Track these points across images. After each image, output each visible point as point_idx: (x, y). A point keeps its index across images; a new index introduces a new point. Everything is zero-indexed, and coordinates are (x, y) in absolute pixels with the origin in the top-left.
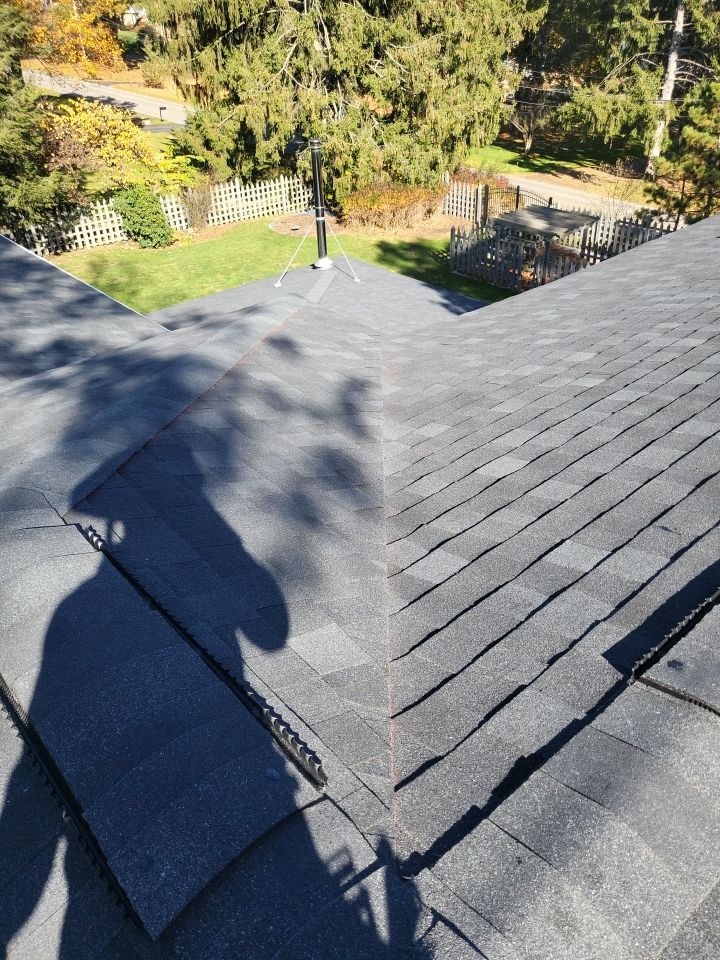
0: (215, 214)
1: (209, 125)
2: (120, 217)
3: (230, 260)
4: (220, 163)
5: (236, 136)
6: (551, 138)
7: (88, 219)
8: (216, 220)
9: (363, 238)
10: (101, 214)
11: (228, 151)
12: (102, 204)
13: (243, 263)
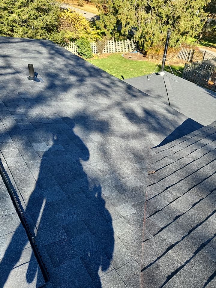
0: (105, 49)
1: (107, 20)
2: (77, 48)
3: (111, 65)
4: (108, 33)
5: (115, 25)
6: (207, 35)
7: (67, 47)
8: (105, 51)
9: (152, 63)
10: (71, 46)
11: (111, 29)
12: (72, 43)
13: (115, 67)
